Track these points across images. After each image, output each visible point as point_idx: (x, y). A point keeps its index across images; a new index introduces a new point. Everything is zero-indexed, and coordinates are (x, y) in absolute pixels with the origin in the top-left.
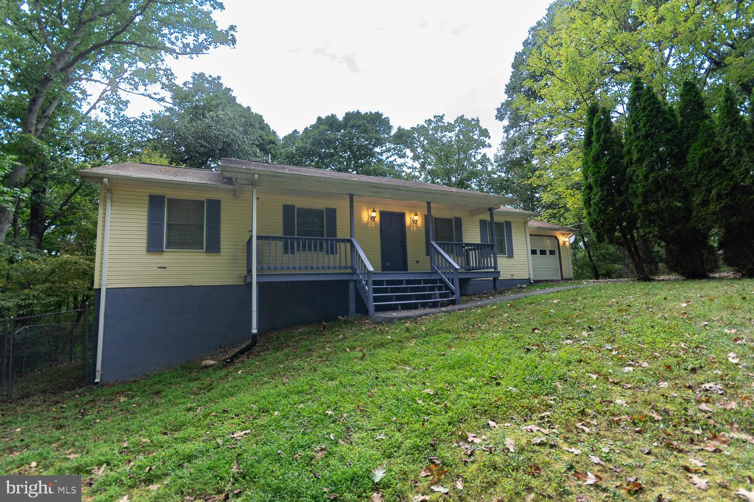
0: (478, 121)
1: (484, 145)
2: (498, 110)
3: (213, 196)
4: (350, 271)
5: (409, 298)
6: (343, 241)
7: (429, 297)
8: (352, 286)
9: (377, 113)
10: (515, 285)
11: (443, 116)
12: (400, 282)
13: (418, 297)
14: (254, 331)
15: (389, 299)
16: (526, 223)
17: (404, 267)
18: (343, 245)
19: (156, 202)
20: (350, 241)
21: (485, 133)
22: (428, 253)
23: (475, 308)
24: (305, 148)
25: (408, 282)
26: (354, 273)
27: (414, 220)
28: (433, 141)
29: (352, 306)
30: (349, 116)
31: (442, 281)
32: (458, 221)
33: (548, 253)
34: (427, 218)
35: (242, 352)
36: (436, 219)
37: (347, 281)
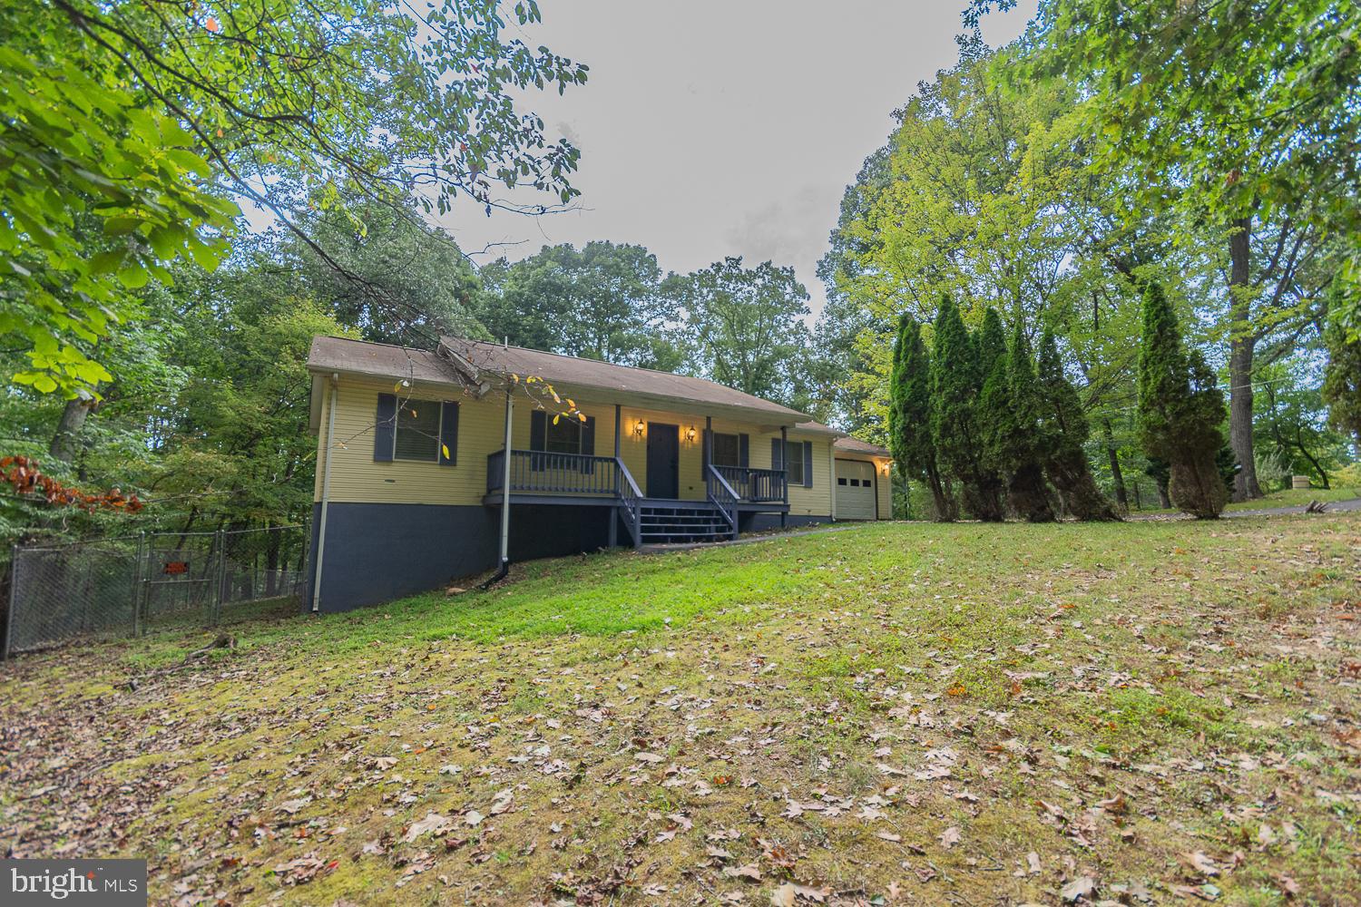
0: (792, 272)
1: (799, 309)
2: (821, 264)
3: (450, 397)
4: (612, 496)
5: (681, 530)
6: (607, 460)
7: (703, 530)
8: (614, 514)
9: (638, 248)
10: (808, 521)
11: (740, 259)
12: (671, 511)
13: (691, 530)
14: (505, 559)
15: (658, 529)
16: (831, 444)
17: (674, 494)
18: (606, 464)
19: (386, 402)
20: (614, 460)
21: (800, 291)
22: (705, 478)
23: (750, 543)
24: (521, 295)
25: (680, 512)
26: (617, 498)
27: (689, 434)
28: (722, 299)
29: (613, 537)
30: (593, 249)
31: (719, 512)
32: (745, 438)
33: (861, 483)
34: (706, 434)
35: (496, 580)
36: (717, 435)
37: (608, 509)
